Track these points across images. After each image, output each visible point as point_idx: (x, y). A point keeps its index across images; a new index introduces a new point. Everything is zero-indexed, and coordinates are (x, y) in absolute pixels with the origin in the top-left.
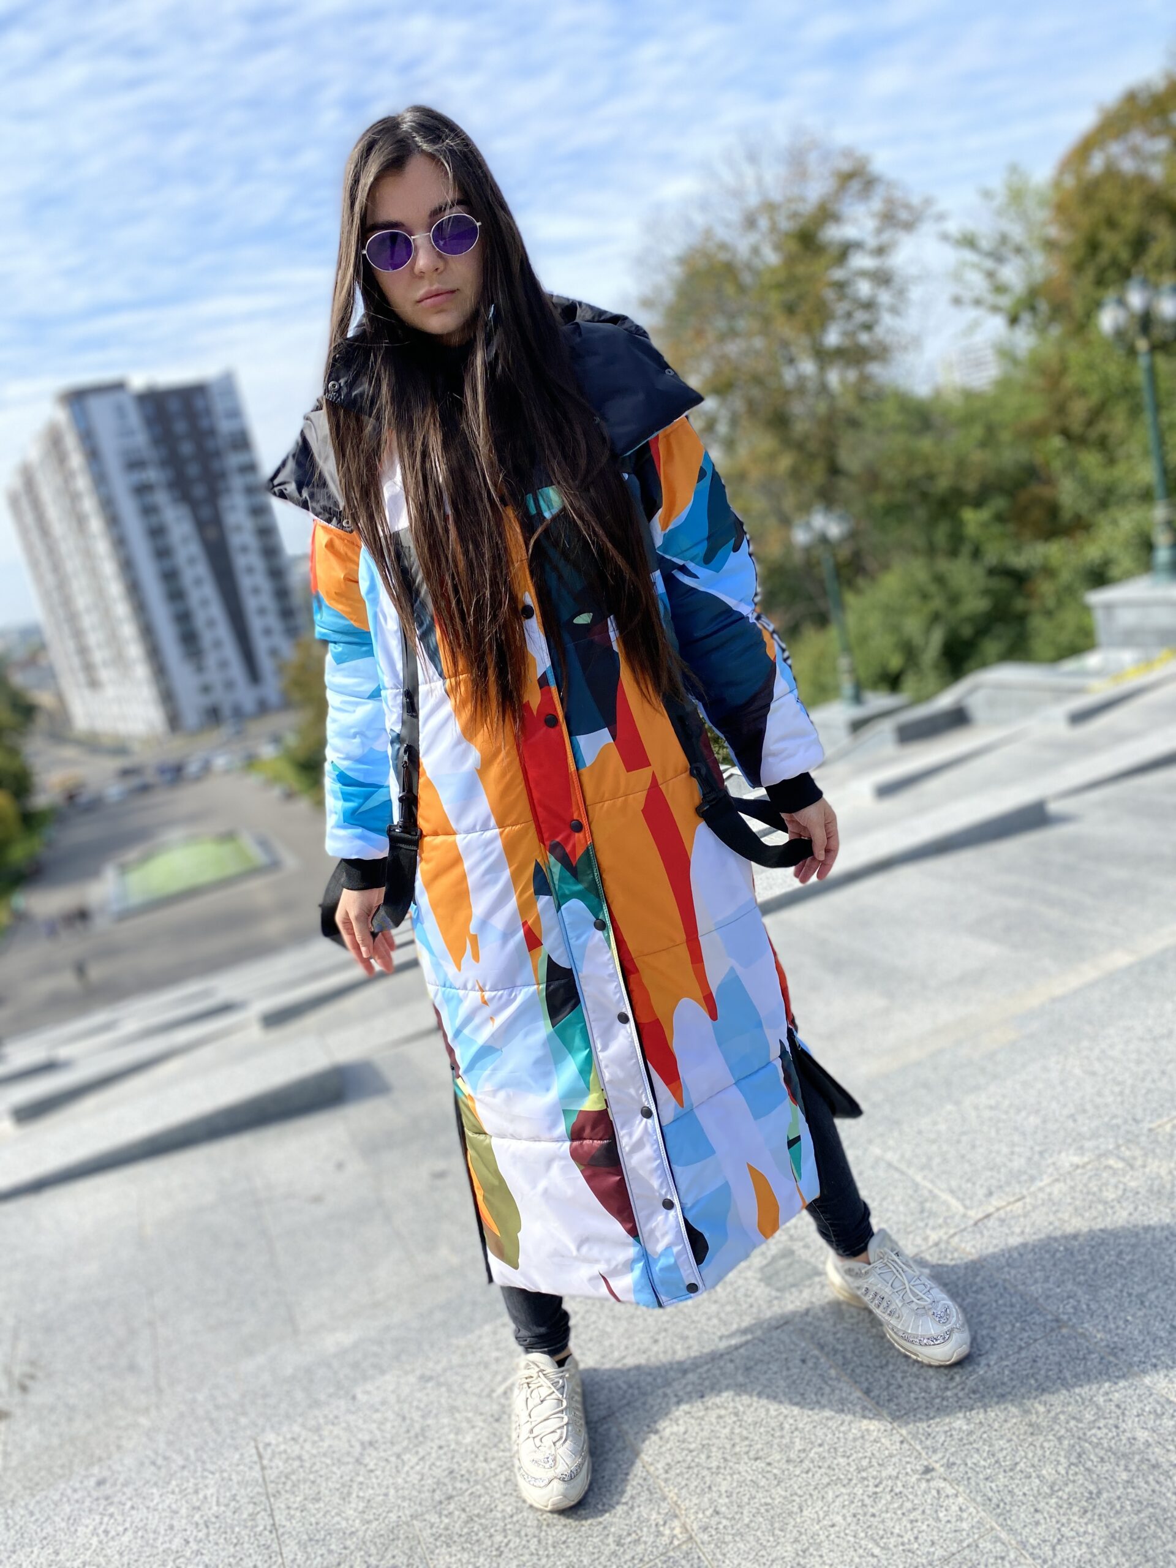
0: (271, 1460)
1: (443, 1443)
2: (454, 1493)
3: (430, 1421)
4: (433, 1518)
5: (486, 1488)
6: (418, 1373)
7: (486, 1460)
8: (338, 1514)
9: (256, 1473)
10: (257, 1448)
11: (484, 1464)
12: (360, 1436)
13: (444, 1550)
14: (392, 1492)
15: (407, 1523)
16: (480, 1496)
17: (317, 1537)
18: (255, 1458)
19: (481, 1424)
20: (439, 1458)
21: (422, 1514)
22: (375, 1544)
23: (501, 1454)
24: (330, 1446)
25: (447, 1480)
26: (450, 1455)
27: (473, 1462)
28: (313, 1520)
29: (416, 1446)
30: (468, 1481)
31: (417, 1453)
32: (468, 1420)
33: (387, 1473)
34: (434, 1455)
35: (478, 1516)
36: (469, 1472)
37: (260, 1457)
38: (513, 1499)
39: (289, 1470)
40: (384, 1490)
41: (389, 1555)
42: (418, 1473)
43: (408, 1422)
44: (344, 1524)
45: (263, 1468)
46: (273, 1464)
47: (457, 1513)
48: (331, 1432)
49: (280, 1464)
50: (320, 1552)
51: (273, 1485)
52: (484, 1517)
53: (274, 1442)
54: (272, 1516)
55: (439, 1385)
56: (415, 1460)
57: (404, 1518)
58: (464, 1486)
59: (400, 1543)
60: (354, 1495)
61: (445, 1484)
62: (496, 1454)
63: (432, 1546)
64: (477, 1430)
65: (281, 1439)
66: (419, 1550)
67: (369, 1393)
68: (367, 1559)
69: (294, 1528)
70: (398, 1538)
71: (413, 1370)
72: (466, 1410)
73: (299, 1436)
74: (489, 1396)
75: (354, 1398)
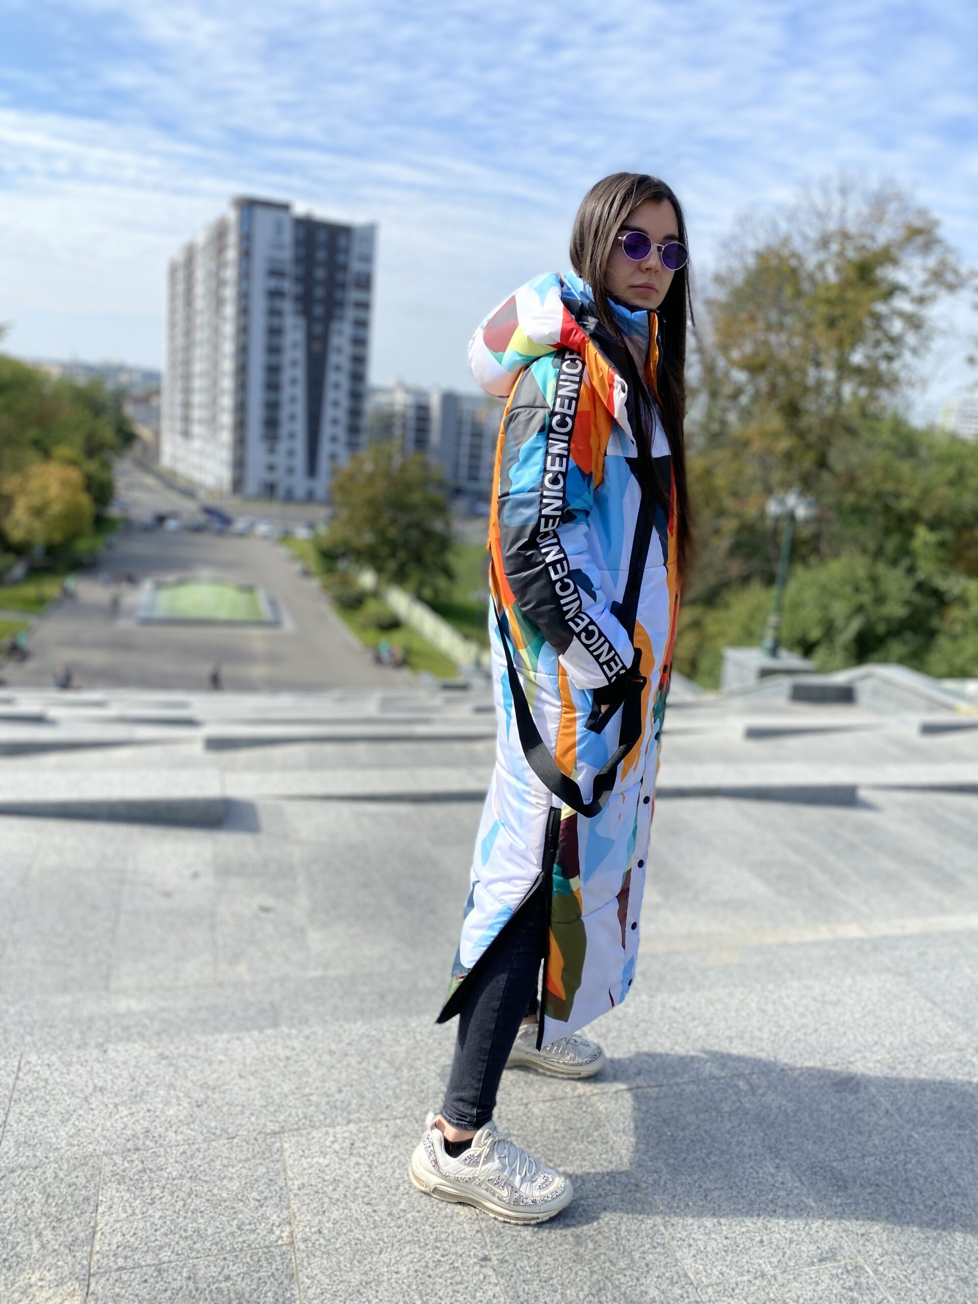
0: (25, 1074)
1: (152, 1108)
2: (142, 1147)
3: (150, 1089)
4: (118, 1159)
5: (166, 1152)
6: (159, 1050)
7: (176, 1132)
8: (53, 1131)
9: (10, 1081)
10: (20, 1062)
11: (173, 1135)
12: (96, 1081)
13: (115, 1185)
14: (99, 1129)
15: (98, 1156)
16: (159, 1156)
17: (31, 1143)
18: (15, 1069)
19: (186, 1105)
20: (144, 1118)
21: (113, 1154)
22: (69, 1162)
23: (189, 1131)
24: (72, 1080)
25: (141, 1136)
26: (152, 1119)
27: (167, 1129)
28: (34, 1129)
29: (132, 1103)
30: (156, 1142)
31: (130, 1108)
32: (178, 1098)
33: (102, 1115)
34: (141, 1114)
35: (151, 1170)
36: (160, 1136)
37: (19, 1069)
38: (181, 1167)
39: (35, 1086)
40: (94, 1126)
41: (74, 1175)
42: (123, 1123)
43: (135, 1083)
44: (54, 1140)
45: (17, 1078)
46: (25, 1078)
47: (137, 1162)
48: (78, 1070)
49: (31, 1080)
50: (27, 1154)
51: (18, 1093)
52: (154, 1172)
53: (34, 1062)
54: (7, 1115)
55: (171, 1065)
56: (126, 1112)
57: (98, 1152)
58: (152, 1145)
59: (86, 1168)
60: (71, 1122)
61: (138, 1138)
62: (185, 1131)
63: (107, 1179)
64: (181, 1108)
65: (40, 1062)
66: (97, 1179)
67: (118, 1052)
68: (58, 1171)
69: (18, 1130)
70: (87, 1165)
71: (157, 1047)
72: (180, 1090)
73: (54, 1065)
74: (201, 1086)
75: (105, 1051)
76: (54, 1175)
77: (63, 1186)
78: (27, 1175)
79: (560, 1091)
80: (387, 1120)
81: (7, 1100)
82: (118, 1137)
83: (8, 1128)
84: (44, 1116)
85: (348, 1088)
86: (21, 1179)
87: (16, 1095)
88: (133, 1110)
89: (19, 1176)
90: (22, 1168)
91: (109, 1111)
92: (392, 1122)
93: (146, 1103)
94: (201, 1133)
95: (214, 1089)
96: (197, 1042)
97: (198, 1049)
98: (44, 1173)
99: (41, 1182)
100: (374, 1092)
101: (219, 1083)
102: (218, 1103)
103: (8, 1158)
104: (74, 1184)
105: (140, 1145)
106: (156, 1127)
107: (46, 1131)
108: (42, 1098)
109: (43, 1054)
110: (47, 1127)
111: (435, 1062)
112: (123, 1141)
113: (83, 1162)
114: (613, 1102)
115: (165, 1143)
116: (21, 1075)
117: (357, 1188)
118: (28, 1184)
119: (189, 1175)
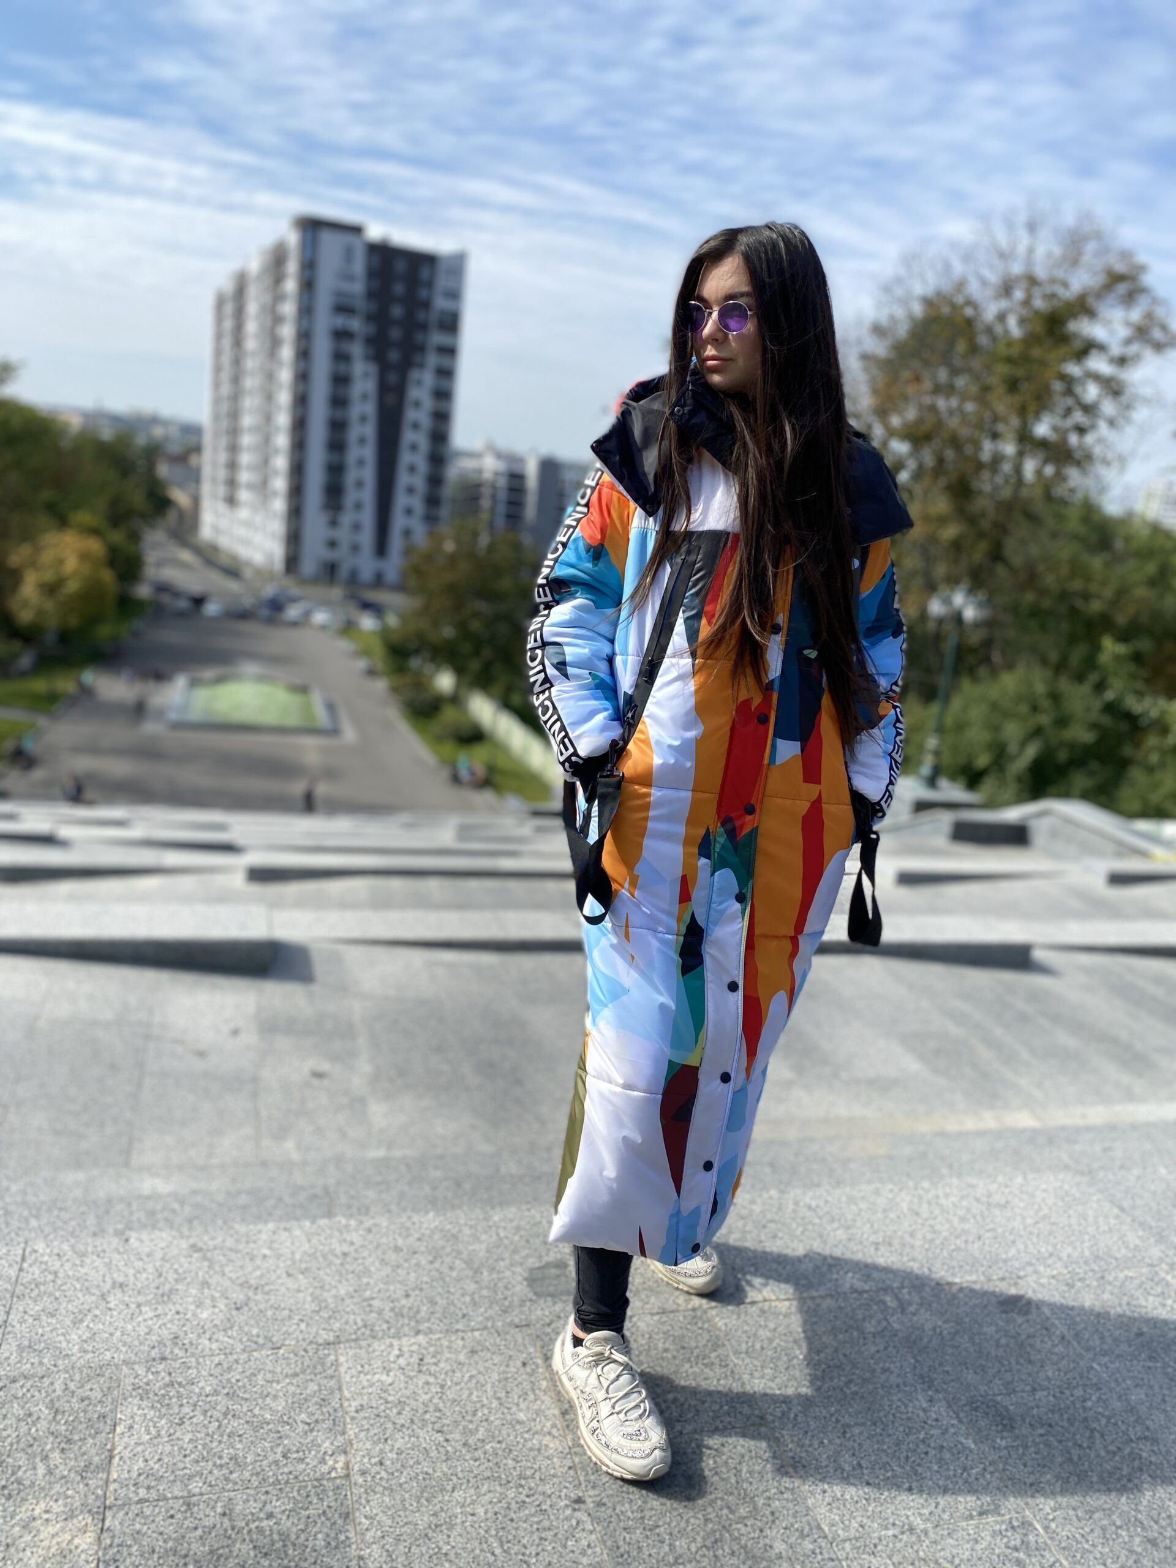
0: (30, 1266)
1: (181, 1310)
2: (170, 1356)
3: (180, 1287)
4: (141, 1371)
5: (198, 1363)
6: (192, 1241)
7: (210, 1339)
8: (63, 1335)
9: (13, 1273)
10: (24, 1251)
11: (207, 1342)
12: (115, 1275)
13: (136, 1401)
14: (118, 1333)
15: (116, 1365)
16: (189, 1368)
17: (36, 1347)
18: (19, 1259)
19: (222, 1307)
20: (172, 1321)
21: (134, 1363)
22: (81, 1372)
23: (226, 1339)
24: (86, 1274)
25: (169, 1343)
26: (182, 1323)
27: (199, 1336)
28: (40, 1331)
29: (158, 1303)
30: (186, 1350)
31: (156, 1309)
32: (213, 1299)
33: (122, 1316)
34: (169, 1317)
35: (180, 1384)
36: (191, 1344)
37: (23, 1259)
38: (215, 1382)
39: (42, 1280)
40: (112, 1330)
41: (88, 1387)
42: (147, 1327)
43: (162, 1279)
44: (64, 1344)
45: (21, 1270)
46: (31, 1270)
47: (163, 1374)
48: (93, 1261)
49: (37, 1272)
50: (32, 1360)
51: (22, 1288)
52: (184, 1387)
53: (41, 1251)
54: (8, 1313)
55: (205, 1258)
56: (151, 1314)
57: (116, 1361)
58: (181, 1353)
59: (102, 1380)
60: (85, 1324)
61: (165, 1345)
62: (221, 1338)
63: (128, 1394)
64: (217, 1310)
65: (48, 1251)
66: (116, 1392)
67: (141, 1241)
68: (68, 1382)
69: (21, 1332)
70: (103, 1376)
71: (189, 1237)
72: (215, 1289)
73: (65, 1255)
74: (241, 1285)
75: (127, 1240)
76: (63, 1387)
77: (74, 1400)
78: (32, 1386)
79: (671, 1302)
80: (463, 1331)
81: (8, 1296)
82: (141, 1344)
83: (9, 1329)
84: (52, 1315)
85: (417, 1292)
86: (25, 1390)
87: (19, 1289)
88: (159, 1312)
89: (22, 1387)
90: (25, 1377)
91: (130, 1312)
92: (469, 1334)
93: (174, 1304)
94: (241, 1340)
95: (256, 1288)
96: (237, 1233)
97: (237, 1241)
98: (52, 1384)
99: (48, 1395)
100: (448, 1298)
101: (263, 1282)
102: (262, 1306)
103: (9, 1365)
104: (88, 1398)
105: (167, 1353)
106: (186, 1333)
107: (54, 1334)
108: (50, 1295)
109: (52, 1241)
110: (55, 1329)
111: (521, 1264)
112: (146, 1348)
113: (98, 1372)
114: (735, 1317)
115: (197, 1352)
116: (25, 1265)
117: (426, 1412)
118: (33, 1396)
119: (226, 1391)
